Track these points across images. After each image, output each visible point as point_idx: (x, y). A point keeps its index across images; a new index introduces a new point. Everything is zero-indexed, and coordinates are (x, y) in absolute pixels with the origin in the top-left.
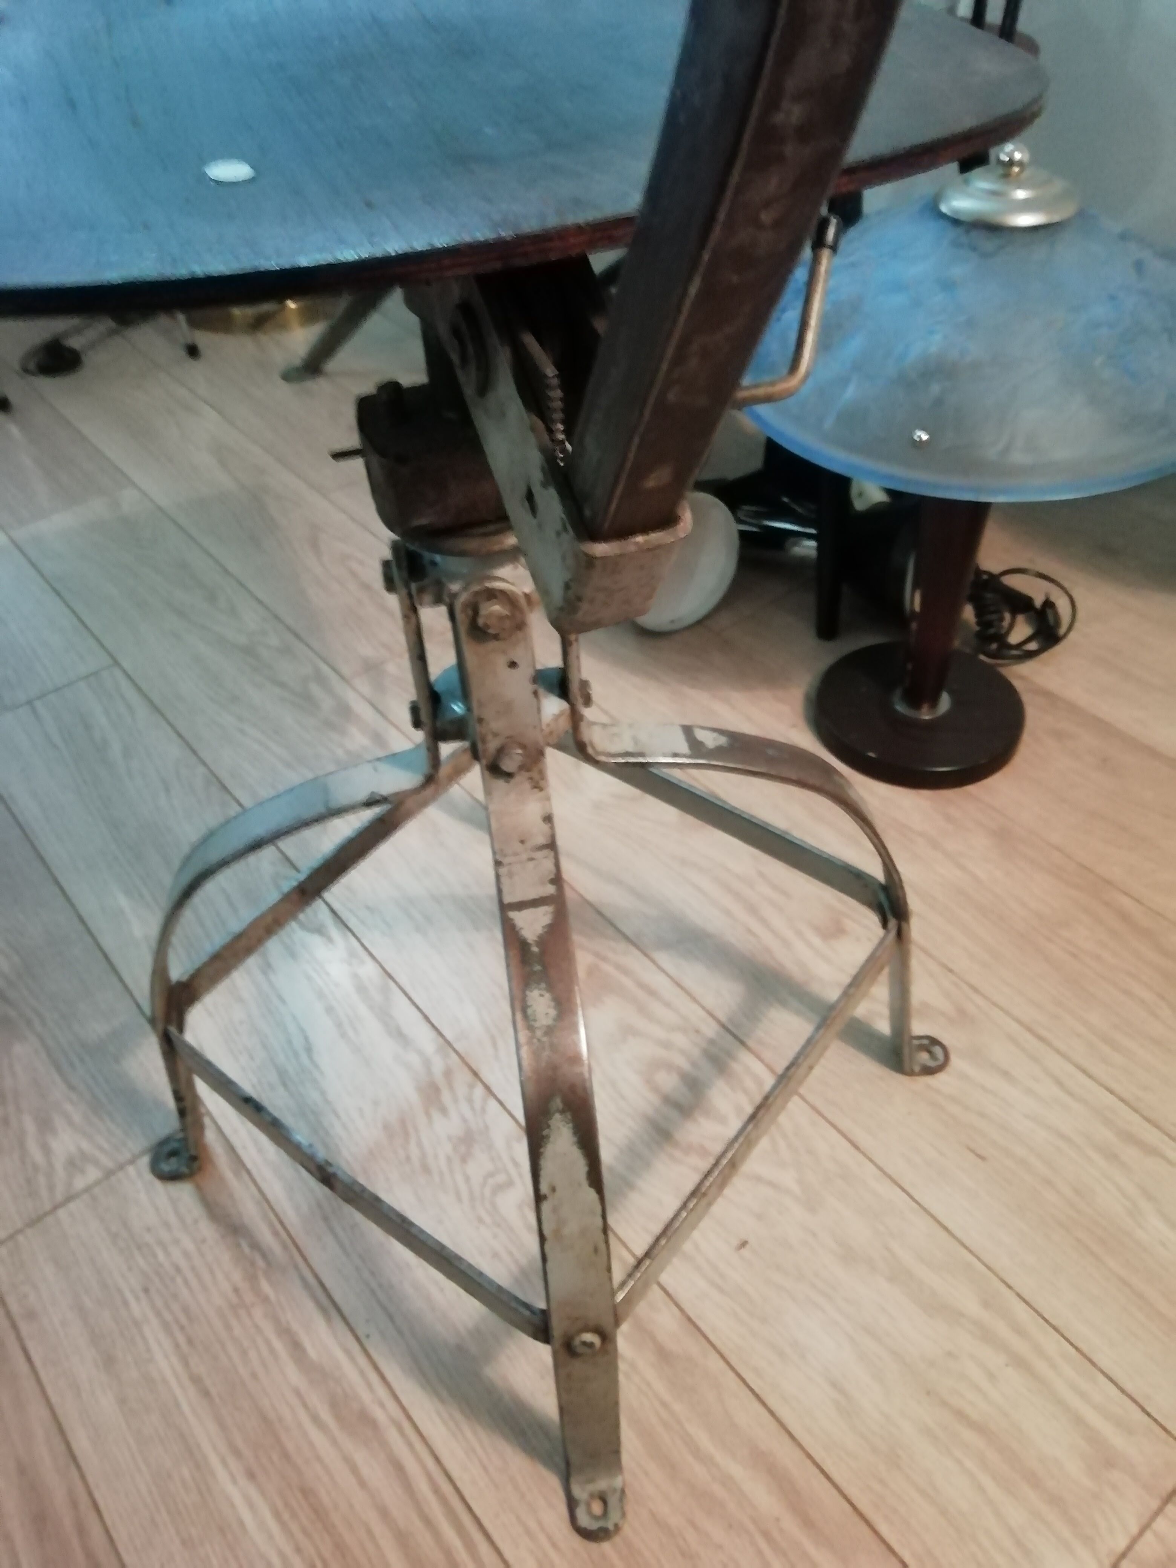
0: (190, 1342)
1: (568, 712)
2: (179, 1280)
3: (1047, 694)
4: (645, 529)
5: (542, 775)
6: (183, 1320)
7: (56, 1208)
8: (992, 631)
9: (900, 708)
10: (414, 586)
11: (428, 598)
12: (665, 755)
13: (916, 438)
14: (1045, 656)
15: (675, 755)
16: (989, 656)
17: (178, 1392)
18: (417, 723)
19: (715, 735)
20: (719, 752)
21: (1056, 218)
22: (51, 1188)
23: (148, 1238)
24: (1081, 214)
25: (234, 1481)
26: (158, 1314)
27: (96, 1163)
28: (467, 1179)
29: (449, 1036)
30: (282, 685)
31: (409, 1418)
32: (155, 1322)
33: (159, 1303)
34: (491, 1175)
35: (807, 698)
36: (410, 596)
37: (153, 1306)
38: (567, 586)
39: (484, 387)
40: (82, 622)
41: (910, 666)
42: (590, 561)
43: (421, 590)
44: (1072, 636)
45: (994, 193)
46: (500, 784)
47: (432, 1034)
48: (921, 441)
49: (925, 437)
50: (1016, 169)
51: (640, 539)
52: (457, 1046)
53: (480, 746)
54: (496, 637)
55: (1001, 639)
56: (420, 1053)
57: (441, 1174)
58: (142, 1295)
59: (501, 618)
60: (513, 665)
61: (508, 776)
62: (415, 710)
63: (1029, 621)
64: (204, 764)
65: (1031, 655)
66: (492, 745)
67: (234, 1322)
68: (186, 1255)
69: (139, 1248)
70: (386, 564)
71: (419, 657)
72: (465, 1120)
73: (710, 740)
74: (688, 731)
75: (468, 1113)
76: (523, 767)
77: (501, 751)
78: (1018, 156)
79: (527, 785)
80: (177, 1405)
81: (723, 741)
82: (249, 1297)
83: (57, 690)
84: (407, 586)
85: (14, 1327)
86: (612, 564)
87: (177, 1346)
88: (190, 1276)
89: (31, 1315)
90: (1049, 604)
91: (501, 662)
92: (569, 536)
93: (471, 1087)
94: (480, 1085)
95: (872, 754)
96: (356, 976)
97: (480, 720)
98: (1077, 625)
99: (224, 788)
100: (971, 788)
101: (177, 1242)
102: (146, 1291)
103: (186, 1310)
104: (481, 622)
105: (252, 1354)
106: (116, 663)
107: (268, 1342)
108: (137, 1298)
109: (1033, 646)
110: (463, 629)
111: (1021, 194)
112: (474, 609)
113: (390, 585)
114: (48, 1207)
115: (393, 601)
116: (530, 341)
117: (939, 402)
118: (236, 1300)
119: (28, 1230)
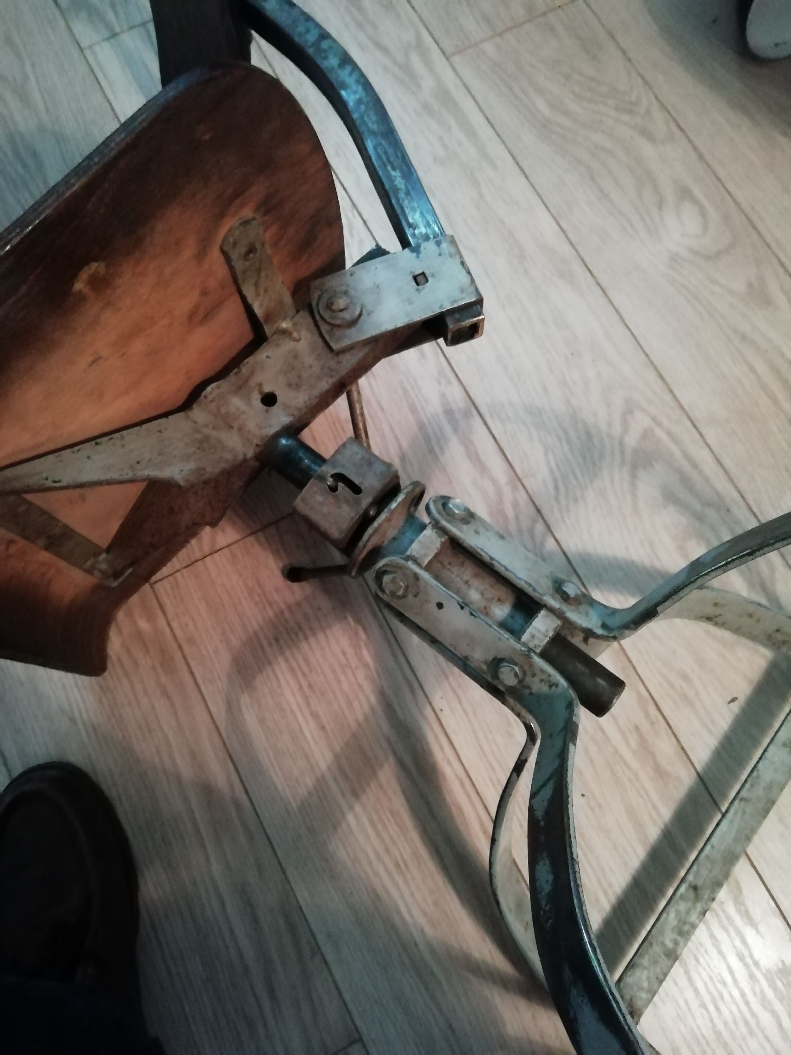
0: (310, 686)
2: (300, 636)
6: (305, 668)
7: (204, 557)
17: (303, 723)
23: (277, 597)
25: (343, 795)
31: (469, 776)
32: (284, 666)
47: (505, 466)
52: (525, 482)
56: (494, 481)
58: (273, 642)
67: (343, 678)
68: (306, 617)
69: (270, 604)
80: (302, 732)
82: (354, 662)
85: (180, 647)
87: (301, 688)
89: (191, 641)
93: (534, 521)
94: (541, 520)
96: (443, 396)
102: (277, 639)
103: (307, 661)
108: (270, 645)
118: (344, 661)
119: (184, 571)
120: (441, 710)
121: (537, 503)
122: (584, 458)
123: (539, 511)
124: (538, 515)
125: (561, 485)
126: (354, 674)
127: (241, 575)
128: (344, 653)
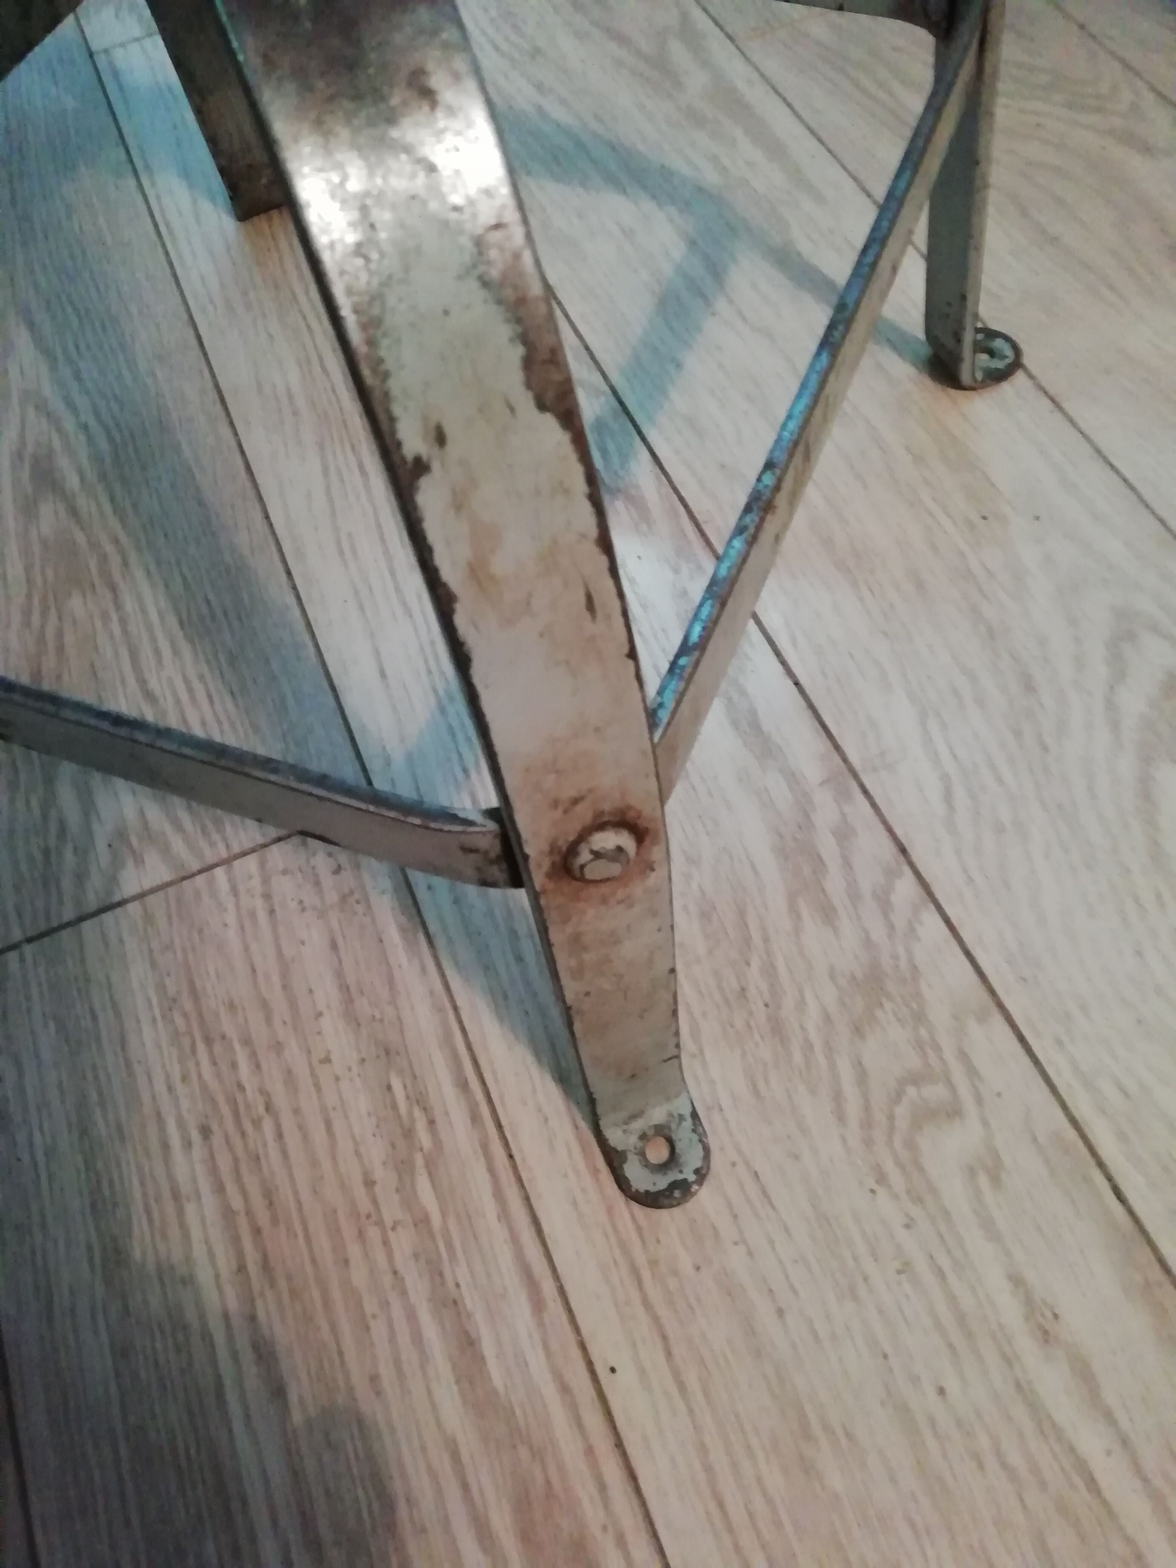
2: (268, 1126)
6: (263, 1217)
7: (81, 919)
22: (81, 877)
23: (228, 1026)
26: (220, 1189)
27: (165, 850)
28: (862, 1074)
29: (854, 758)
30: (621, 39)
32: (210, 1203)
33: (224, 1163)
34: (915, 1079)
37: (214, 1170)
47: (822, 745)
56: (792, 778)
57: (808, 1046)
58: (196, 1136)
67: (355, 1253)
68: (289, 1077)
69: (208, 1041)
72: (868, 943)
75: (878, 933)
82: (392, 1210)
88: (288, 1124)
93: (891, 874)
94: (908, 874)
101: (278, 1047)
102: (206, 1132)
103: (269, 1195)
105: (379, 1330)
107: (412, 1316)
108: (188, 1145)
114: (68, 914)
118: (365, 1205)
119: (28, 949)
120: (613, 1370)
121: (899, 832)
122: (1018, 734)
123: (903, 851)
124: (902, 859)
125: (960, 795)
126: (386, 1243)
127: (153, 964)
128: (369, 1183)
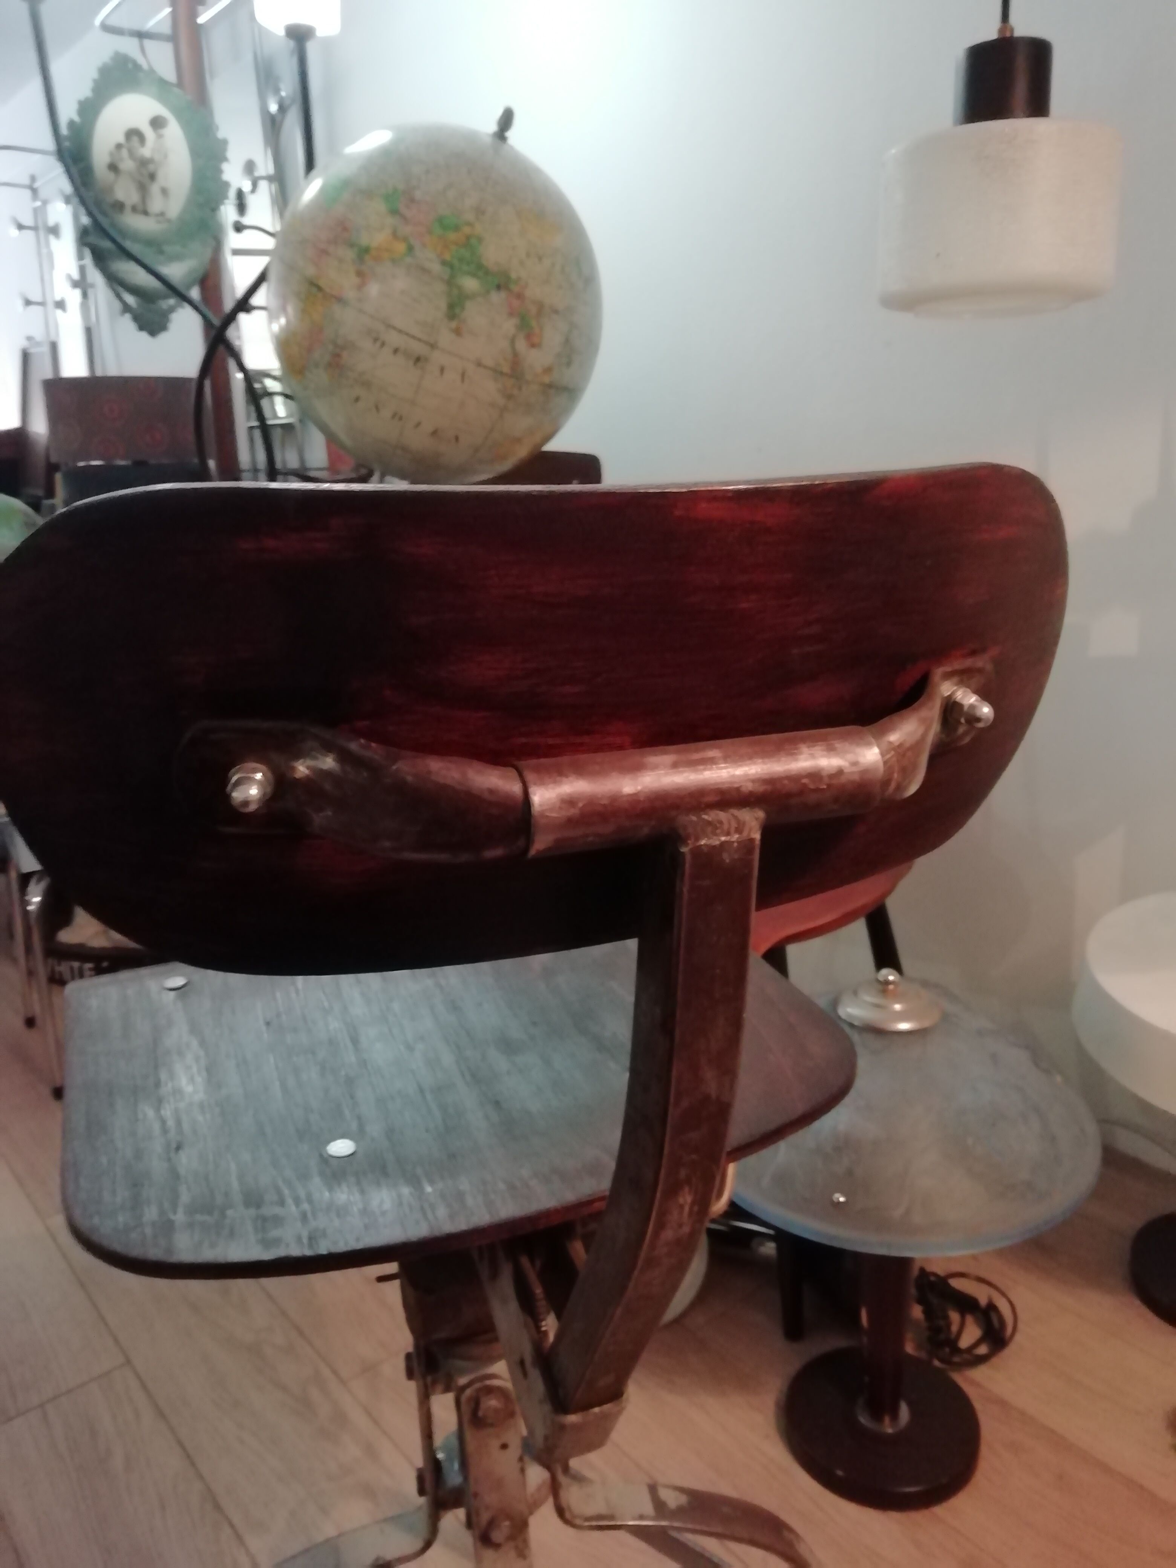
1: (549, 1481)
3: (1002, 1403)
4: (600, 1404)
5: (526, 1542)
8: (942, 1337)
9: (864, 1420)
10: (429, 1379)
11: (440, 1387)
12: (634, 1519)
13: (835, 1200)
14: (995, 1360)
15: (641, 1517)
16: (942, 1360)
18: (421, 1491)
19: (677, 1493)
20: (680, 1513)
21: (926, 1024)
24: (945, 1017)
30: (283, 1388)
35: (777, 1404)
36: (426, 1387)
38: (546, 1438)
39: (495, 1275)
40: (102, 1319)
41: (867, 1379)
42: (562, 1427)
43: (434, 1382)
44: (1018, 1338)
45: (878, 1006)
46: (489, 1554)
48: (839, 1203)
49: (842, 1199)
50: (891, 987)
51: (596, 1410)
53: (474, 1519)
54: (492, 1425)
55: (952, 1343)
59: (496, 1411)
60: (504, 1446)
61: (497, 1546)
62: (421, 1479)
63: (977, 1321)
64: (201, 1477)
65: (982, 1360)
66: (485, 1517)
70: (408, 1357)
71: (428, 1435)
73: (672, 1499)
74: (653, 1489)
76: (512, 1538)
77: (492, 1523)
78: (891, 978)
79: (512, 1554)
81: (683, 1499)
83: (70, 1391)
84: (424, 1377)
86: (576, 1427)
90: (992, 1307)
91: (495, 1444)
92: (547, 1408)
95: (840, 1473)
97: (476, 1495)
98: (1020, 1325)
99: (218, 1507)
100: (939, 1510)
104: (480, 1414)
106: (128, 1362)
109: (983, 1350)
110: (466, 1419)
111: (897, 1007)
112: (476, 1402)
113: (410, 1375)
115: (411, 1388)
116: (525, 1261)
117: (850, 1173)
